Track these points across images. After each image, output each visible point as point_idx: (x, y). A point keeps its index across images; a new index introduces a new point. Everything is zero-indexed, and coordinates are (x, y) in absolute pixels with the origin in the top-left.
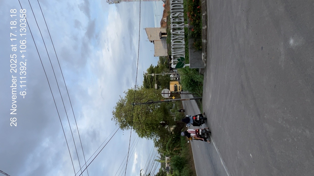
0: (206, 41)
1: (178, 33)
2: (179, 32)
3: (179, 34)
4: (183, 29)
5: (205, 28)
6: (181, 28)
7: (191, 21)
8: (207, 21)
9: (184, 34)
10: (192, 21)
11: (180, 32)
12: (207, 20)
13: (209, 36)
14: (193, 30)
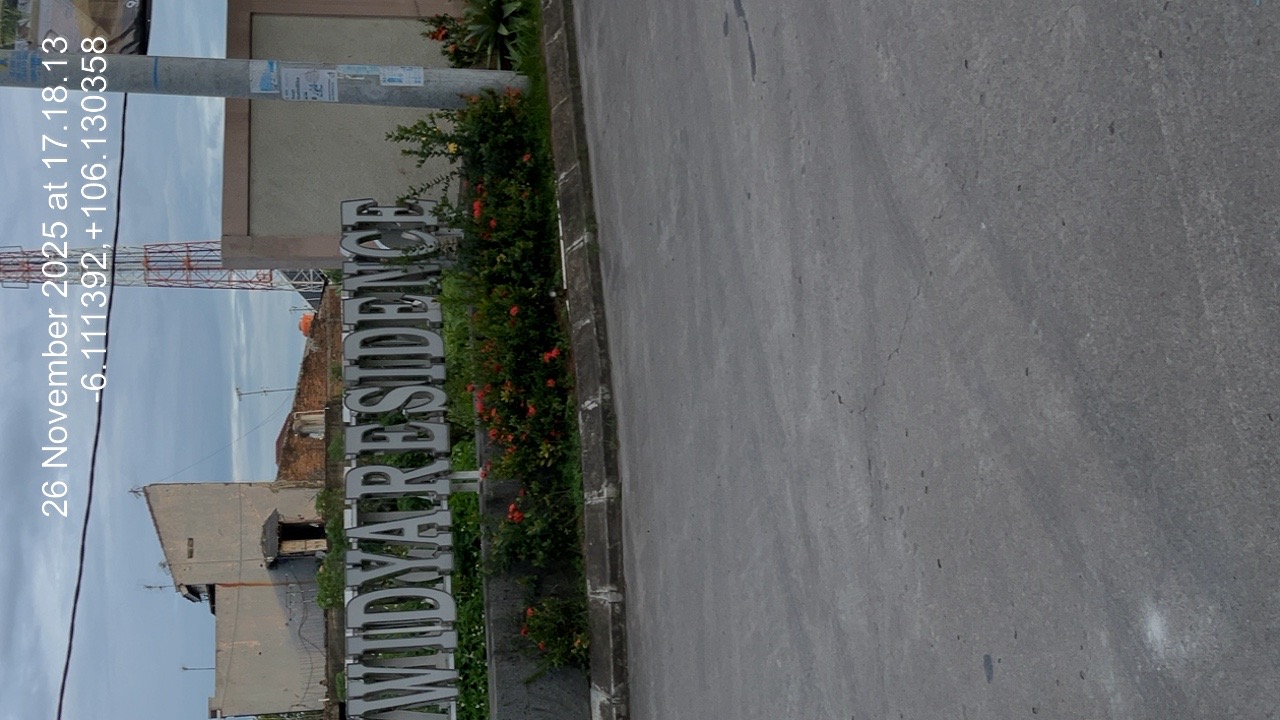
0: (620, 598)
1: (400, 532)
2: (409, 526)
3: (412, 545)
4: (445, 505)
5: (603, 499)
6: (425, 493)
7: (499, 446)
8: (616, 452)
9: (446, 540)
10: (503, 447)
11: (421, 528)
12: (617, 443)
13: (638, 557)
14: (516, 514)
